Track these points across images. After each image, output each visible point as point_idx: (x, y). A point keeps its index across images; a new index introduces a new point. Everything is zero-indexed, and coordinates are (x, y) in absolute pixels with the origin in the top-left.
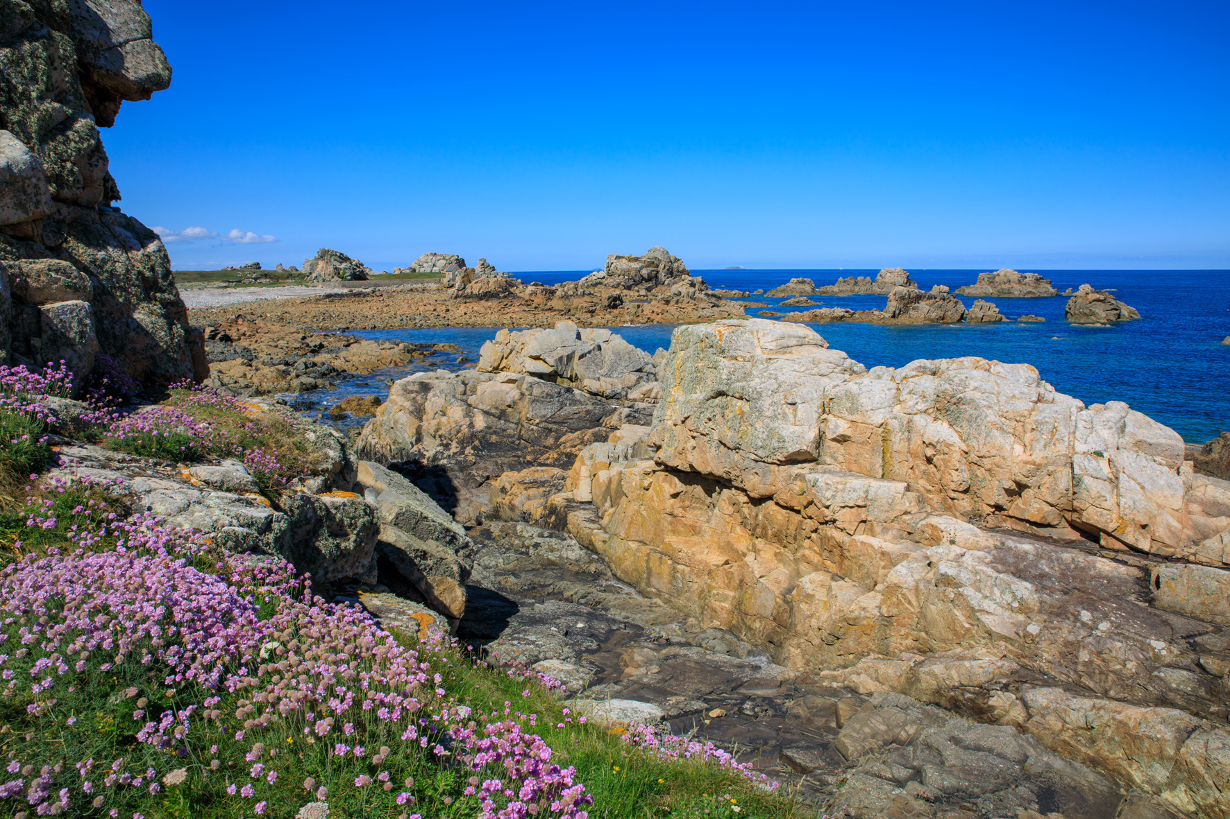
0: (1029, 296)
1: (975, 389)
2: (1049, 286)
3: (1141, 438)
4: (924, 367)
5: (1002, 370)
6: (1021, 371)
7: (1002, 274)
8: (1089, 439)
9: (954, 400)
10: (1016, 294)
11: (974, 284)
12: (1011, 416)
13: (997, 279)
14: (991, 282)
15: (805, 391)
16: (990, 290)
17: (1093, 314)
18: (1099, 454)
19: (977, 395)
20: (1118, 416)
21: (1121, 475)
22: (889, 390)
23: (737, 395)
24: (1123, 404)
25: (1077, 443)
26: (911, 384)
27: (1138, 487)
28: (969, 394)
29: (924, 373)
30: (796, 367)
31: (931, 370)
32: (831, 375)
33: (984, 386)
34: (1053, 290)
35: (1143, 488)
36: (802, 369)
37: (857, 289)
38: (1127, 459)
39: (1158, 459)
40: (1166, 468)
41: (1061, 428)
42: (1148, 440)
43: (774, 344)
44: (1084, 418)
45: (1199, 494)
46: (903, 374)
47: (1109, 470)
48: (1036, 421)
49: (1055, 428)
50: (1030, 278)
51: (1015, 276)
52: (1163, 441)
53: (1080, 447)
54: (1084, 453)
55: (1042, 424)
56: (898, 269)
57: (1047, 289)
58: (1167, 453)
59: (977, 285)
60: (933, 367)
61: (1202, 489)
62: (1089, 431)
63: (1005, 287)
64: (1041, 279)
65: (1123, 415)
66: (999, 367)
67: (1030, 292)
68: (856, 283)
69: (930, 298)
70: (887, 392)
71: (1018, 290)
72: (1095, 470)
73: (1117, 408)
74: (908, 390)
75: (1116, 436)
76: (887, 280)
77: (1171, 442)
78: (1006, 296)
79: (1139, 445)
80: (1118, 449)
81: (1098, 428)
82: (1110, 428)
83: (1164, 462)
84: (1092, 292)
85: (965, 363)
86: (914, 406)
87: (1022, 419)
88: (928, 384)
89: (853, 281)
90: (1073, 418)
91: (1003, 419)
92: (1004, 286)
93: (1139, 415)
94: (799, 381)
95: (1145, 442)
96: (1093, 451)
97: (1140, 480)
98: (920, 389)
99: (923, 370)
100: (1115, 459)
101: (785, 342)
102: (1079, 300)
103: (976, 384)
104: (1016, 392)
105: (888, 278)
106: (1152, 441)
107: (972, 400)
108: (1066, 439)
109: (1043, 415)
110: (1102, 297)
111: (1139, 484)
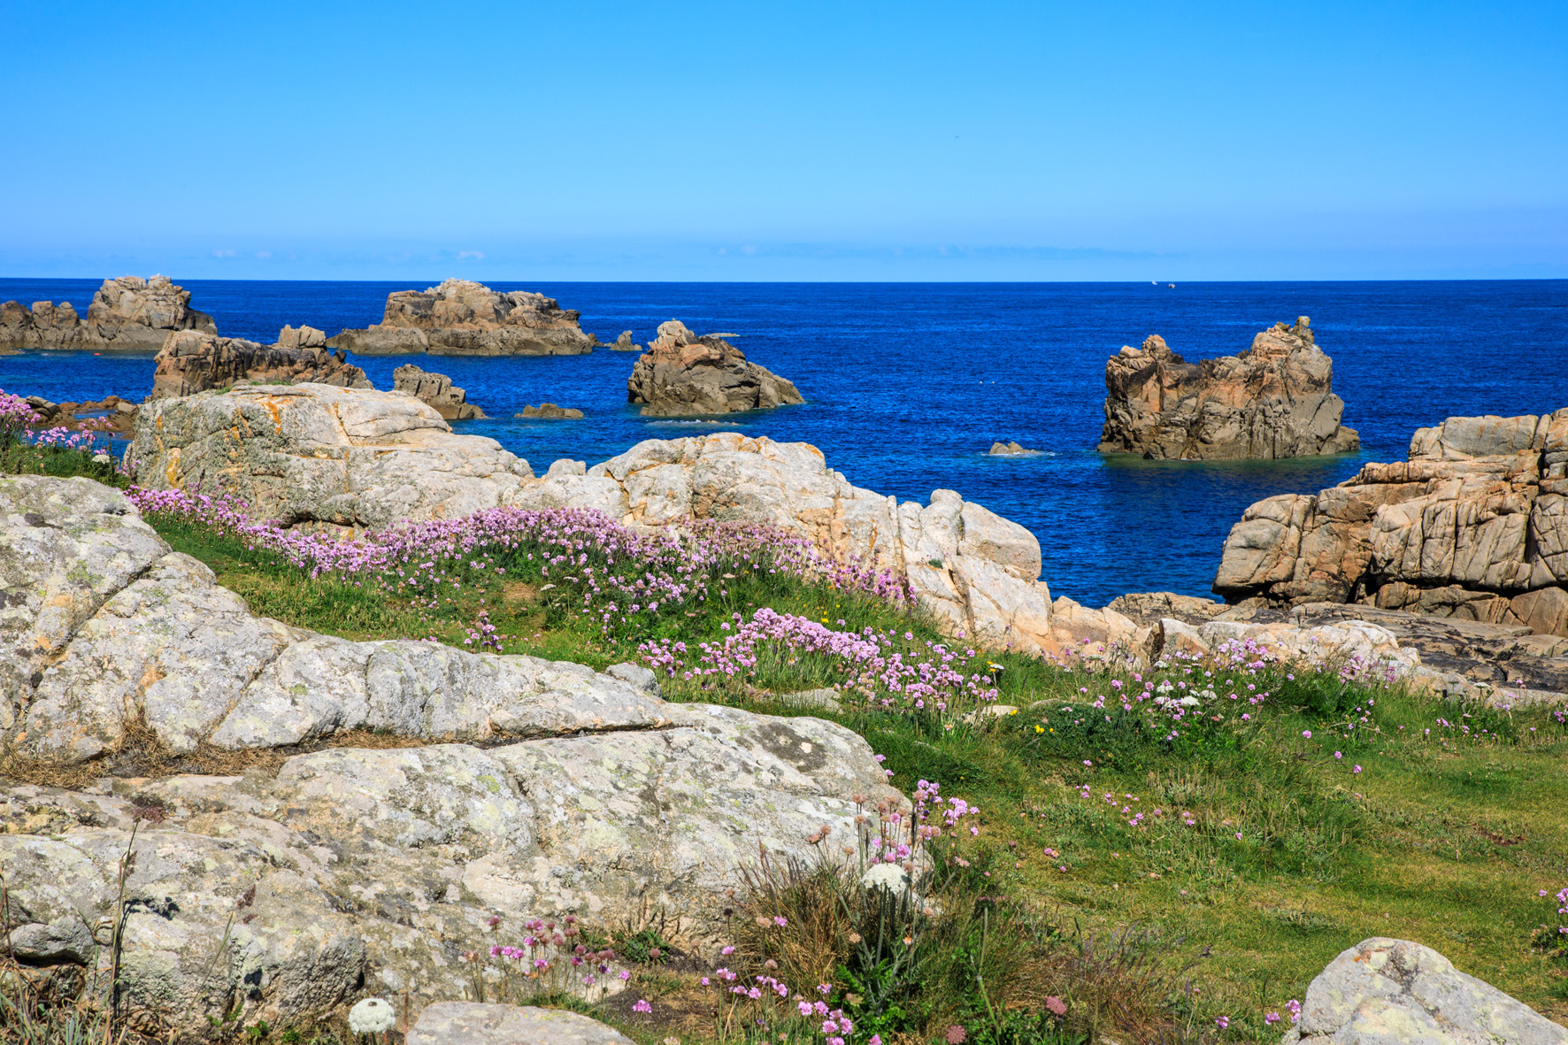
0: (528, 352)
1: (750, 479)
2: (573, 327)
3: (986, 538)
4: (661, 452)
5: (777, 452)
6: (800, 453)
7: (451, 293)
8: (920, 545)
9: (723, 498)
10: (494, 348)
11: (378, 321)
12: (809, 517)
13: (439, 307)
14: (424, 314)
15: (464, 502)
16: (421, 337)
17: (698, 396)
18: (937, 564)
19: (755, 489)
20: (951, 510)
21: (973, 592)
22: (610, 490)
23: (339, 518)
24: (954, 493)
25: (906, 550)
26: (645, 479)
27: (993, 606)
28: (743, 487)
29: (661, 460)
30: (436, 463)
31: (670, 456)
32: (494, 475)
33: (762, 476)
34: (585, 338)
35: (999, 607)
36: (448, 466)
37: (32, 336)
38: (973, 568)
39: (1010, 568)
40: (1021, 582)
41: (882, 530)
42: (996, 541)
43: (372, 426)
44: (908, 514)
45: (1064, 618)
46: (628, 465)
47: (953, 586)
48: (847, 522)
49: (874, 530)
50: (525, 304)
51: (486, 301)
52: (1014, 541)
53: (911, 556)
54: (917, 563)
55: (855, 525)
56: (157, 279)
57: (567, 333)
58: (1021, 559)
59: (387, 326)
60: (673, 450)
61: (1067, 610)
62: (917, 533)
63: (464, 329)
64: (552, 306)
65: (958, 508)
66: (770, 447)
67: (527, 343)
68: (28, 321)
69: (277, 361)
70: (609, 495)
71: (494, 337)
72: (936, 585)
73: (946, 500)
74: (642, 490)
75: (954, 538)
76: (124, 311)
77: (1022, 542)
78: (468, 352)
79: (987, 549)
80: (958, 554)
81: (929, 528)
82: (945, 527)
83: (1018, 573)
84: (691, 342)
85: (723, 441)
86: (662, 512)
87: (826, 521)
88: (676, 478)
89: (18, 315)
90: (894, 515)
91: (800, 522)
92: (459, 329)
93: (978, 508)
94: (450, 486)
95: (993, 543)
96: (927, 559)
97: (995, 598)
98: (664, 485)
99: (659, 457)
100: (959, 568)
101: (389, 423)
102: (662, 363)
103: (750, 472)
104: (806, 483)
105: (128, 305)
106: (1001, 542)
107: (752, 496)
108: (891, 545)
109: (854, 513)
110: (715, 354)
111: (994, 601)
